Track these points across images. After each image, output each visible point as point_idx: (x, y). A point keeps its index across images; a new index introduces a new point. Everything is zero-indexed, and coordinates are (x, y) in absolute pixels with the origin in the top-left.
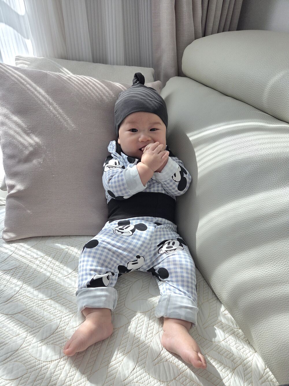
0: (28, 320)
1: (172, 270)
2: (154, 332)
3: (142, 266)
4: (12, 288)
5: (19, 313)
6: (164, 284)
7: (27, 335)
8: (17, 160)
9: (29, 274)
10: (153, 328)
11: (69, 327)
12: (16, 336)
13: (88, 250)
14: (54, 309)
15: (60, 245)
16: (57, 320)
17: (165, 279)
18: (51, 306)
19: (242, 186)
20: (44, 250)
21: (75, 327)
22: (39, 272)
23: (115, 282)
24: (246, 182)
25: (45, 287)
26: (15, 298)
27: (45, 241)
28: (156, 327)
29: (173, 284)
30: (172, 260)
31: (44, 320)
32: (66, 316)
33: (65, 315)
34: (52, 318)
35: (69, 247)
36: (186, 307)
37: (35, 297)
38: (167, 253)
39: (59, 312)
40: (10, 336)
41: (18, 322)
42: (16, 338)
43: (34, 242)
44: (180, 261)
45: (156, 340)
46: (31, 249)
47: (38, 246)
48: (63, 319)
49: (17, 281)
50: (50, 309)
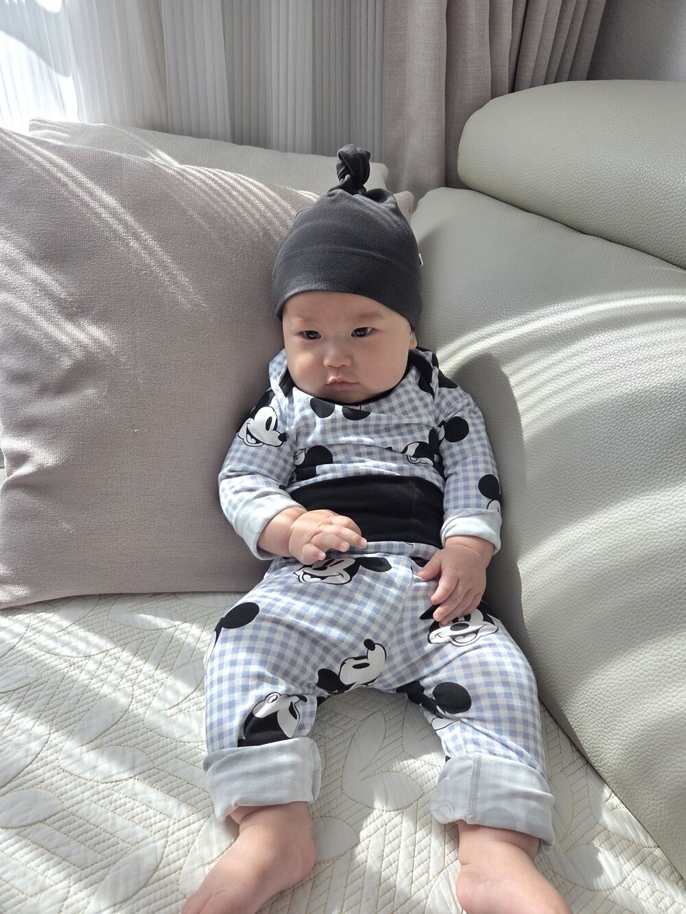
0: (69, 843)
1: (482, 690)
2: (433, 871)
3: (381, 675)
4: (18, 745)
5: (41, 822)
6: (457, 728)
7: (69, 892)
8: (36, 386)
9: (66, 703)
10: (427, 856)
11: (192, 863)
12: (36, 894)
13: (233, 632)
14: (144, 807)
15: (153, 619)
16: (154, 841)
17: (459, 715)
18: (134, 800)
19: (659, 460)
20: (105, 633)
21: (209, 863)
22: (98, 697)
23: (310, 722)
24: (670, 450)
25: (113, 742)
26: (28, 777)
27: (108, 608)
28: (436, 853)
29: (486, 728)
30: (476, 660)
31: (118, 844)
32: (179, 830)
33: (176, 826)
34: (140, 836)
35: (177, 623)
36: (528, 796)
37: (85, 772)
38: (454, 643)
39: (159, 817)
40: (18, 895)
41: (40, 850)
42: (34, 900)
43: (79, 611)
44: (499, 664)
45: (440, 892)
46: (73, 628)
47: (90, 623)
48: (171, 839)
49: (31, 723)
50: (133, 809)
